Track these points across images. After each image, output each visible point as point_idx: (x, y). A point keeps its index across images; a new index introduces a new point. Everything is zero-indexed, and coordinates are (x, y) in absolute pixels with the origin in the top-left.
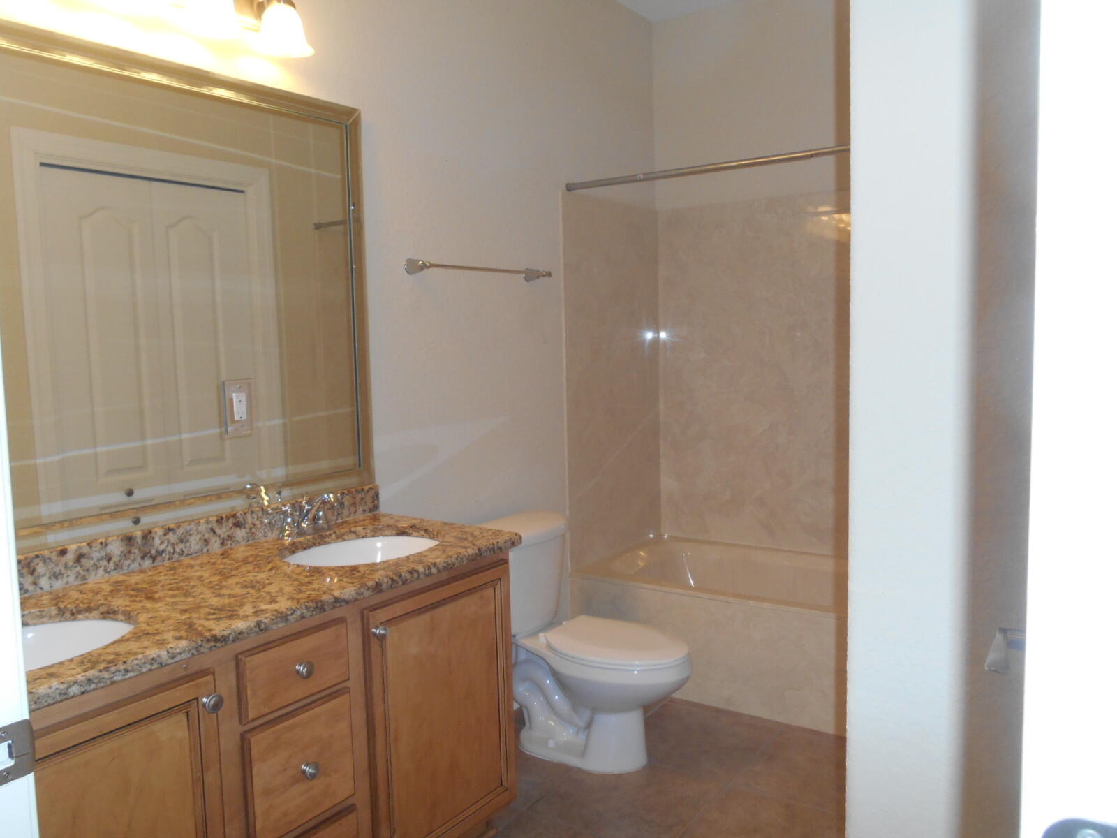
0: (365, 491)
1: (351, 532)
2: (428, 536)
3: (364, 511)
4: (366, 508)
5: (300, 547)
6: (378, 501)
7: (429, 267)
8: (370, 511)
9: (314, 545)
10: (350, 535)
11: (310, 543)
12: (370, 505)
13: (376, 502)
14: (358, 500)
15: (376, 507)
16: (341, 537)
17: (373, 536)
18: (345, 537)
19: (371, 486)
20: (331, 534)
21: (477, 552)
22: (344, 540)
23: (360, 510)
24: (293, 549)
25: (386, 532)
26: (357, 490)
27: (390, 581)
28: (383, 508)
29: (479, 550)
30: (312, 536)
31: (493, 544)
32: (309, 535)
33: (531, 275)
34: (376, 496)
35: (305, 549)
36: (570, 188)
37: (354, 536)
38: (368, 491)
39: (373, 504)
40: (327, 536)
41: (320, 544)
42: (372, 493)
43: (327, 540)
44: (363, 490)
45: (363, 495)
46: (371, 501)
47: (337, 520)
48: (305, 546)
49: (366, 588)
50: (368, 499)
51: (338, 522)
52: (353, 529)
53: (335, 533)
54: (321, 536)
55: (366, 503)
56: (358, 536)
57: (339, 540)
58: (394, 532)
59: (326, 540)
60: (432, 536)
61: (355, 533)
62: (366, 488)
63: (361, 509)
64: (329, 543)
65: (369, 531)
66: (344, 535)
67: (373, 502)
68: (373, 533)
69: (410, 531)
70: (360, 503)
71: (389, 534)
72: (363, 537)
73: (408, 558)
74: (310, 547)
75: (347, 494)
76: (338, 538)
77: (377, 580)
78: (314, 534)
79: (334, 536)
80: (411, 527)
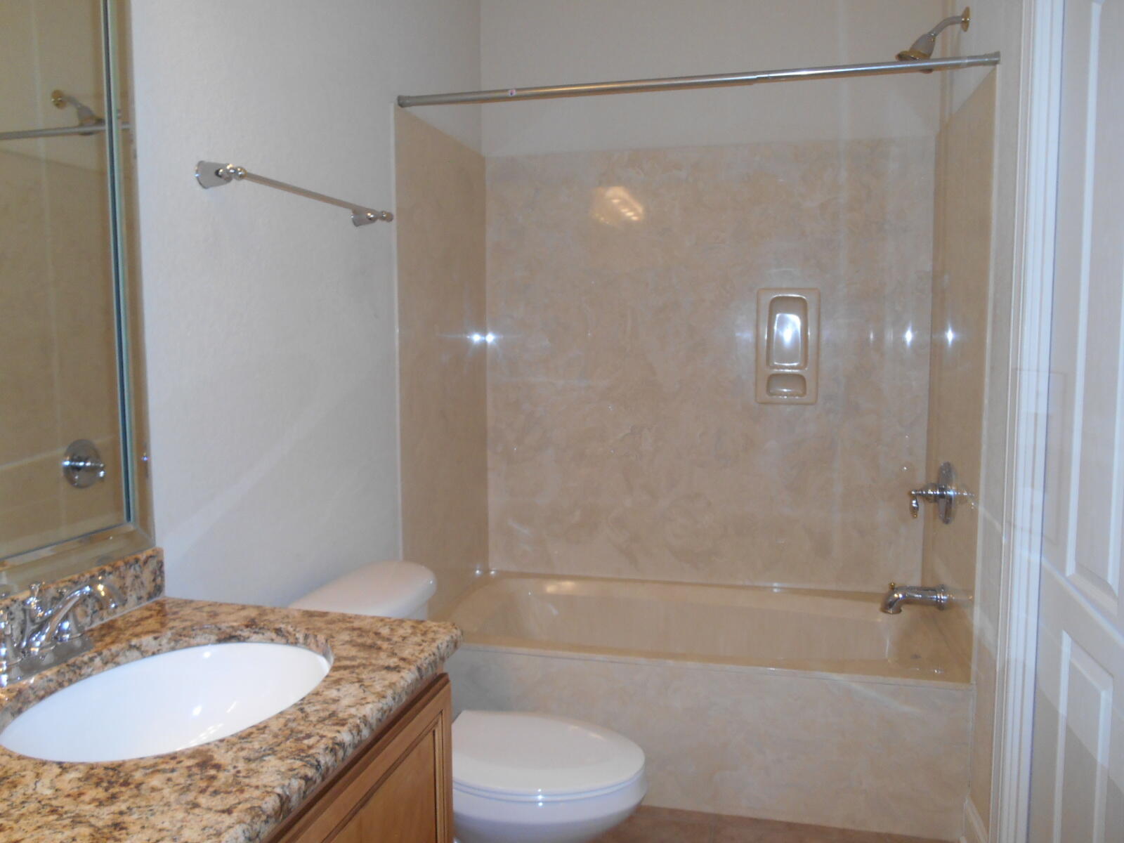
0: (141, 563)
1: (131, 647)
2: (284, 640)
3: (140, 598)
4: (144, 593)
5: (32, 697)
6: (163, 580)
7: (242, 177)
8: (150, 596)
9: (61, 685)
10: (128, 653)
11: (52, 685)
12: (149, 587)
13: (159, 580)
14: (129, 581)
15: (159, 589)
16: (112, 661)
17: (173, 649)
18: (120, 659)
19: (149, 552)
20: (92, 659)
21: (417, 674)
22: (118, 664)
23: (132, 598)
24: (20, 705)
25: (198, 639)
26: (126, 563)
27: (303, 782)
28: (173, 590)
29: (419, 669)
30: (55, 669)
31: (434, 654)
32: (49, 667)
33: (361, 217)
34: (159, 571)
35: (42, 698)
36: (402, 103)
37: (136, 653)
38: (145, 562)
39: (153, 585)
40: (86, 663)
41: (71, 682)
42: (152, 565)
43: (85, 670)
44: (137, 560)
45: (138, 568)
46: (152, 578)
47: (92, 622)
48: (42, 693)
49: (264, 817)
50: (147, 576)
51: (94, 626)
52: (134, 642)
53: (100, 654)
54: (74, 665)
55: (142, 583)
56: (144, 653)
57: (110, 665)
58: (214, 638)
59: (83, 672)
60: (291, 639)
61: (138, 648)
62: (143, 557)
63: (134, 597)
64: (90, 675)
65: (164, 641)
66: (117, 655)
67: (154, 580)
68: (172, 644)
69: (246, 633)
70: (133, 585)
71: (203, 641)
72: (154, 654)
73: (300, 707)
74: (50, 692)
75: (110, 573)
76: (106, 663)
77: (279, 790)
78: (56, 663)
79: (98, 661)
80: (247, 626)
